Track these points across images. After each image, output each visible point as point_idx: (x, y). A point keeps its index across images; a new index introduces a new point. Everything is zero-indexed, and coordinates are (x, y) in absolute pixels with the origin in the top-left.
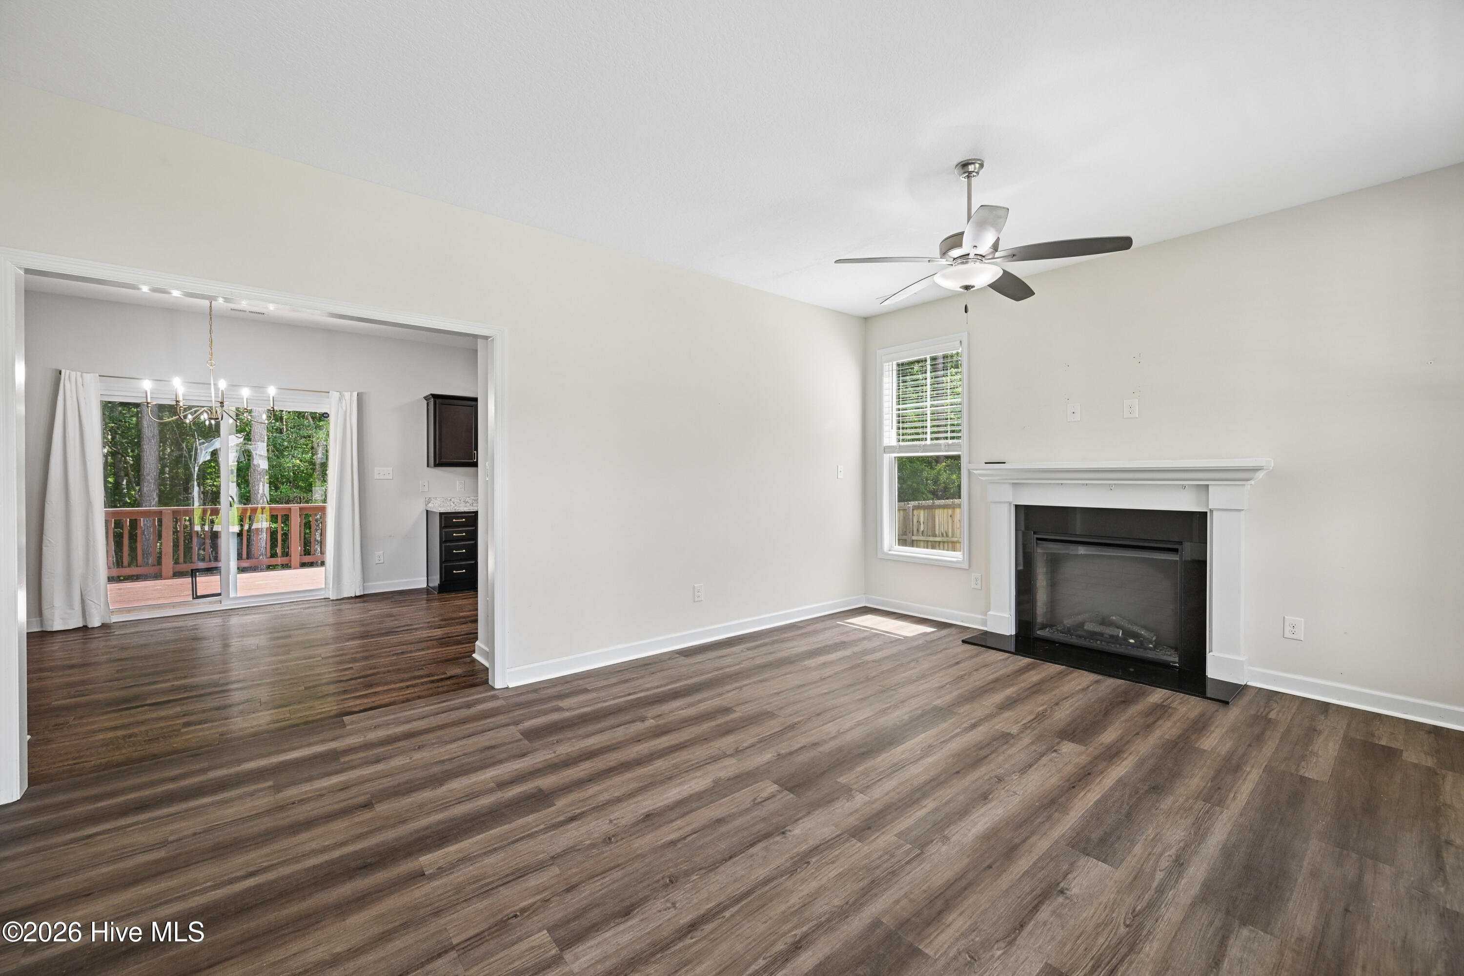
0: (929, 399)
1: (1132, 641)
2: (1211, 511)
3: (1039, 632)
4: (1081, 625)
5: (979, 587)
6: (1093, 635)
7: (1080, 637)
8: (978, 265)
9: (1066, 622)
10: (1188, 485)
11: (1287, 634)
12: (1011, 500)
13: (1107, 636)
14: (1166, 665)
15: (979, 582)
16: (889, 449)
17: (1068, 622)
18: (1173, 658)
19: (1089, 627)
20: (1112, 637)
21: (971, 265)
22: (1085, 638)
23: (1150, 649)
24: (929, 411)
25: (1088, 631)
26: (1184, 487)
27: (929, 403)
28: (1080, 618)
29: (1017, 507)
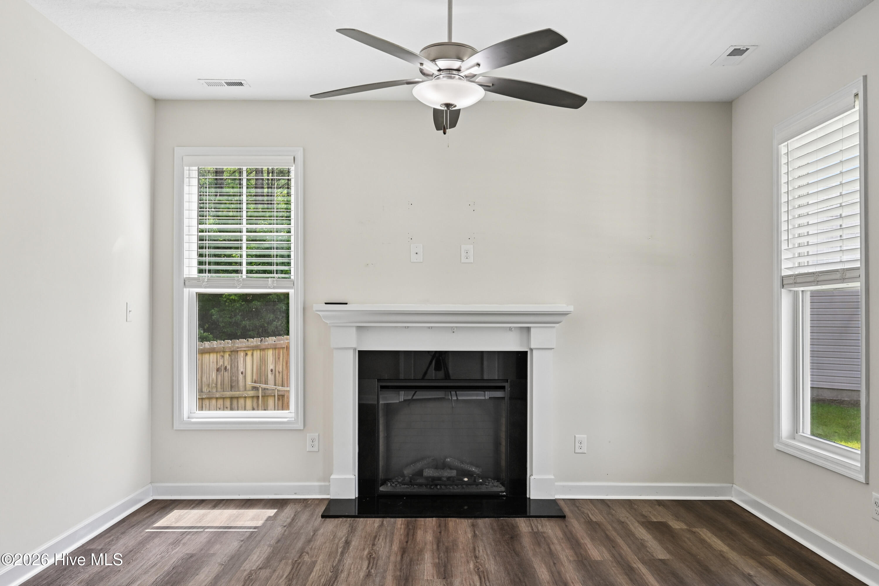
0: (244, 221)
1: (466, 479)
2: (531, 350)
3: (382, 489)
4: (420, 473)
5: (316, 449)
6: (434, 481)
7: (420, 485)
8: (465, 83)
9: (406, 472)
10: (514, 327)
11: (578, 450)
12: (354, 345)
13: (445, 479)
14: (495, 496)
15: (316, 443)
16: (187, 282)
17: (408, 472)
18: (499, 488)
19: (429, 473)
20: (449, 478)
21: (456, 82)
22: (426, 485)
23: (481, 484)
24: (244, 235)
25: (427, 478)
26: (510, 329)
27: (244, 226)
28: (419, 466)
29: (360, 352)
